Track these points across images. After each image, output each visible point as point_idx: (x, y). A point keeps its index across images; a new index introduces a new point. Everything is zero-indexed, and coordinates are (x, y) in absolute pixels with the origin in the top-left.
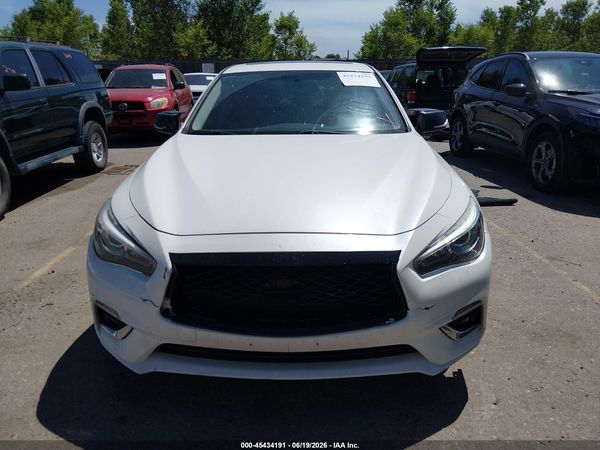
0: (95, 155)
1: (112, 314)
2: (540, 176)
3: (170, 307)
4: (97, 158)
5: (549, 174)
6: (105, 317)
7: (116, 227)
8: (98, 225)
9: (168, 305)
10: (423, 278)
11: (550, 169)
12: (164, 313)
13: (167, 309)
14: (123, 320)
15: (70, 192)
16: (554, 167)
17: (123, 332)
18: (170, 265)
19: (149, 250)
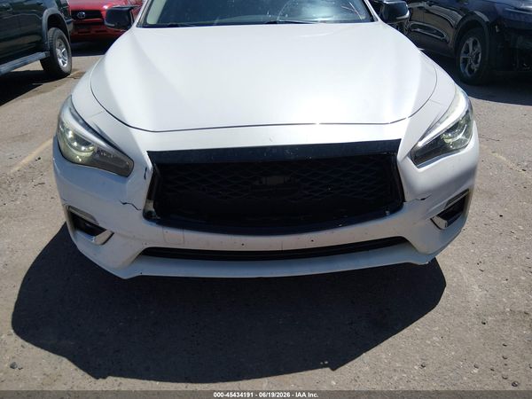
0: (60, 61)
1: (87, 219)
2: (466, 71)
3: (153, 210)
4: (63, 63)
5: (475, 67)
6: (80, 222)
7: (82, 125)
8: (60, 122)
9: (151, 208)
10: (419, 168)
11: (476, 62)
12: (147, 216)
13: (150, 212)
14: (101, 225)
15: (43, 94)
16: (479, 60)
17: (102, 237)
18: (150, 165)
19: (124, 150)
